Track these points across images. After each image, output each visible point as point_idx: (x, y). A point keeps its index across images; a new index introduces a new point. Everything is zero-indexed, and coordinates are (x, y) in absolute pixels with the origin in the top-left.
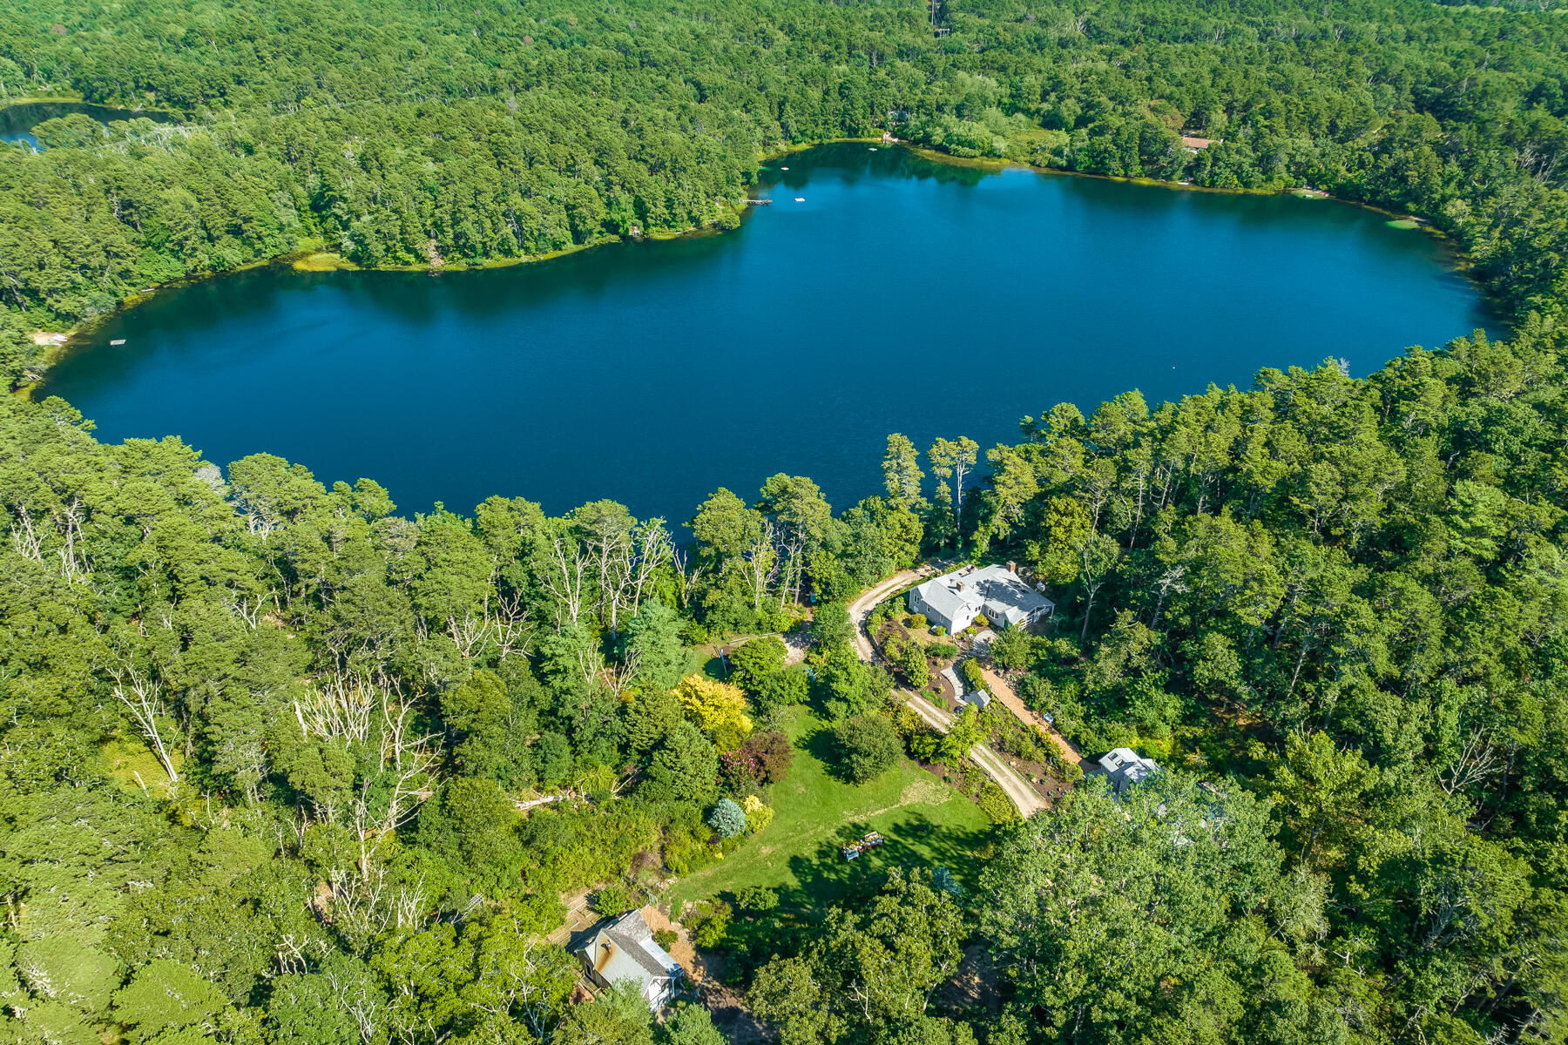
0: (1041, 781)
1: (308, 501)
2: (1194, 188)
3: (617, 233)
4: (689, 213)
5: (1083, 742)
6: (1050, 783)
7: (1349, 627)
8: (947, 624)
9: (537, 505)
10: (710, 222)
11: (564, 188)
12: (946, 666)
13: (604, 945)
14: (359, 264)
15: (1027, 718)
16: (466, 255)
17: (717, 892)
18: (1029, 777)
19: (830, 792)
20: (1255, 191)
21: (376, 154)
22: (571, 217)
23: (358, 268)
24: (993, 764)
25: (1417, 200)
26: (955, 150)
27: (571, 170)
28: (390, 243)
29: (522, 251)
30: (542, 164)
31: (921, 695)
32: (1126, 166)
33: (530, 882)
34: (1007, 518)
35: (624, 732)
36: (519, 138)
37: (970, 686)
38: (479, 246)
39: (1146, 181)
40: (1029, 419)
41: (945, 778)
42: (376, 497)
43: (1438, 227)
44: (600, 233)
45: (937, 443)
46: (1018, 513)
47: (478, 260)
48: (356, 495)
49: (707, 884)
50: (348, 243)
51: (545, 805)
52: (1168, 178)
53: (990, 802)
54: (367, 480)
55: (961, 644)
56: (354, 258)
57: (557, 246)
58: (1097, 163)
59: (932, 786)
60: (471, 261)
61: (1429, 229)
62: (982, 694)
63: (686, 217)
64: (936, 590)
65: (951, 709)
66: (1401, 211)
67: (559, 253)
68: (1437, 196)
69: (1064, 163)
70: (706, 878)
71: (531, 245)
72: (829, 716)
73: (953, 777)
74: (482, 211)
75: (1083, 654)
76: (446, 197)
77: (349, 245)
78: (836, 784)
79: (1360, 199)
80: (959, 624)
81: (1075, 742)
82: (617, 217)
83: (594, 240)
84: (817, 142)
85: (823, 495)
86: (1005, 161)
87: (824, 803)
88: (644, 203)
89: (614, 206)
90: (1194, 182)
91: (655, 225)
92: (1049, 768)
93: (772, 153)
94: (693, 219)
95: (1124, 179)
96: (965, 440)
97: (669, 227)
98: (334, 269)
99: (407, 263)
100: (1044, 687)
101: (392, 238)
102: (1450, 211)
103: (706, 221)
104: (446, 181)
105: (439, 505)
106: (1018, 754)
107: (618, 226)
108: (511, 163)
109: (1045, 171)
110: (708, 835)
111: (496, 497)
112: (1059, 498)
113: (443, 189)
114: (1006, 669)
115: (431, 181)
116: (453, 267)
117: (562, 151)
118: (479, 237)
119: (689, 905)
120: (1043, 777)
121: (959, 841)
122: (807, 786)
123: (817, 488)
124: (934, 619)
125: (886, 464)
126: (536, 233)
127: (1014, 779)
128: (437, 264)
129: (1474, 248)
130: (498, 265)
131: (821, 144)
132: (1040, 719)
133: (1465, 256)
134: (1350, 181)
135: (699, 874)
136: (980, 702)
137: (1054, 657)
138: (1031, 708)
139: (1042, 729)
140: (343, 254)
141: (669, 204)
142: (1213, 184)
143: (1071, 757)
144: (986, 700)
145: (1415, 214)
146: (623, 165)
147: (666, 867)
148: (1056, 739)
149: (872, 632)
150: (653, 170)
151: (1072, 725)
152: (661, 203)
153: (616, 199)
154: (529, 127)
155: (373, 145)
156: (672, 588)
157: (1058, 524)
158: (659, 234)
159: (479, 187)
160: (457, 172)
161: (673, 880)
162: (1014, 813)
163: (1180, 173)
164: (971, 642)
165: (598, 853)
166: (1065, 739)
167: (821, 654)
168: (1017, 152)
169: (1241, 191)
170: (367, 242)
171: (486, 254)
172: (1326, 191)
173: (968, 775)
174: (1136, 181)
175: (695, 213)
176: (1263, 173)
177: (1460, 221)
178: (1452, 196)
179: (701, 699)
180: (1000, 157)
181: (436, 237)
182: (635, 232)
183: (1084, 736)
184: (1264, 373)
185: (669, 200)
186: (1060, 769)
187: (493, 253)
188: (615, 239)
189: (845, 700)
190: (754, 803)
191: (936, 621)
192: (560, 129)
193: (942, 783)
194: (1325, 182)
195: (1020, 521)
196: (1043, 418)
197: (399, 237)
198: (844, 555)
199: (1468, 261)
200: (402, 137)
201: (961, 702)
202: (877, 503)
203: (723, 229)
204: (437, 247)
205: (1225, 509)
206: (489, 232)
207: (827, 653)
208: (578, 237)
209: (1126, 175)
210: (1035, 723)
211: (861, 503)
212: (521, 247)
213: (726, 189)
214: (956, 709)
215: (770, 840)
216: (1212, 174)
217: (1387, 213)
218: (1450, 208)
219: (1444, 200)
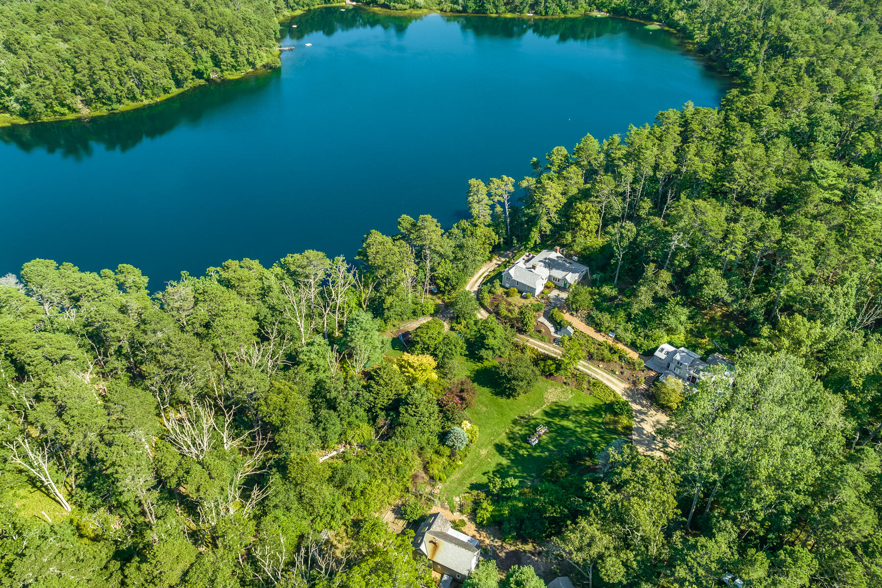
0: (622, 373)
1: (89, 287)
2: (537, 17)
3: (203, 78)
4: (248, 60)
5: (638, 345)
6: (627, 373)
7: (794, 251)
8: (532, 290)
9: (257, 261)
10: (261, 64)
11: (162, 51)
12: (539, 316)
13: (431, 542)
14: (27, 119)
15: (600, 338)
16: (104, 104)
17: (469, 486)
18: (613, 372)
19: (502, 407)
20: (570, 15)
21: (16, 39)
22: (172, 71)
23: (26, 122)
24: (589, 369)
25: (657, 13)
26: (394, 6)
27: (162, 39)
28: (48, 101)
29: (143, 97)
30: (143, 36)
31: (531, 336)
32: (496, 7)
33: (352, 512)
34: (549, 221)
35: (371, 399)
36: (120, 19)
37: (559, 326)
38: (114, 97)
39: (509, 15)
40: (535, 159)
41: (565, 383)
42: (133, 275)
43: (670, 27)
44: (192, 79)
45: (491, 181)
46: (555, 217)
47: (115, 106)
48: (119, 276)
49: (460, 482)
50: (15, 105)
51: (332, 458)
52: (521, 12)
53: (597, 391)
54: (125, 265)
55: (543, 301)
56: (23, 114)
57: (166, 91)
58: (479, 7)
59: (559, 390)
60: (110, 108)
61: (666, 28)
62: (569, 328)
63: (246, 62)
64: (518, 271)
65: (552, 341)
66: (650, 20)
67: (168, 96)
68: (667, 10)
69: (460, 8)
70: (458, 479)
71: (149, 92)
72: (481, 359)
73: (569, 381)
74: (111, 72)
75: (619, 294)
76: (82, 64)
77: (17, 107)
78: (502, 400)
79: (626, 14)
80: (539, 289)
81: (633, 346)
82: (202, 67)
83: (189, 85)
84: (306, 8)
85: (439, 224)
86: (425, 10)
87: (502, 414)
88: (217, 56)
89: (199, 60)
90: (536, 13)
91: (227, 70)
92: (623, 364)
93: (282, 18)
94: (250, 63)
95: (497, 15)
96: (505, 178)
97: (236, 70)
98: (9, 125)
99: (63, 114)
100: (605, 318)
101: (49, 97)
102: (676, 18)
103: (259, 64)
104: (77, 54)
105: (184, 273)
106: (602, 360)
107: (203, 73)
108: (121, 37)
109: (449, 14)
110: (447, 452)
111: (230, 261)
112: (581, 204)
113: (76, 60)
114: (577, 311)
115: (67, 56)
116: (97, 113)
117: (154, 27)
118: (113, 91)
119: (457, 499)
120: (622, 370)
121: (586, 413)
122: (486, 406)
123: (435, 220)
124: (521, 289)
125: (470, 199)
126: (151, 83)
127: (605, 374)
128: (86, 112)
129: (696, 36)
130: (128, 108)
131: (309, 10)
132: (606, 336)
133: (690, 41)
134: (619, 5)
135: (452, 477)
136: (569, 334)
137: (605, 298)
138: (600, 331)
139: (610, 342)
140: (12, 113)
141: (234, 54)
142: (546, 13)
143: (634, 355)
144: (572, 331)
145: (657, 21)
146: (198, 33)
147: (432, 478)
148: (620, 346)
149: (486, 304)
150: (218, 34)
151: (629, 336)
152: (228, 55)
153: (200, 55)
154: (125, 13)
155: (13, 33)
156: (355, 300)
157: (584, 219)
158: (232, 76)
159: (104, 56)
160: (84, 47)
161: (440, 486)
162: (614, 395)
163: (527, 8)
164: (548, 298)
165: (388, 481)
166: (626, 345)
167: (460, 323)
168: (431, 4)
169: (563, 16)
170: (31, 102)
171: (119, 102)
172: (607, 12)
173: (578, 379)
174: (503, 15)
175: (251, 59)
176: (573, 4)
177: (681, 22)
178: (675, 9)
179: (412, 367)
180: (421, 8)
181: (81, 94)
182: (213, 76)
183: (638, 341)
184: (662, 114)
185: (233, 52)
186: (631, 364)
187: (124, 100)
188: (202, 82)
189: (492, 349)
190: (466, 425)
191: (524, 291)
192: (148, 12)
193: (564, 386)
194: (605, 7)
195: (557, 221)
196: (547, 157)
197: (53, 97)
198: (455, 259)
199: (693, 44)
200: (31, 26)
201: (556, 335)
202: (464, 223)
203: (271, 68)
204: (82, 101)
205: (682, 195)
206: (118, 86)
207: (464, 322)
208: (179, 84)
209: (497, 13)
210: (605, 340)
211: (455, 225)
212: (142, 94)
213: (267, 42)
214: (554, 340)
215: (482, 445)
216: (546, 7)
217: (642, 22)
218: (676, 16)
219: (671, 12)
